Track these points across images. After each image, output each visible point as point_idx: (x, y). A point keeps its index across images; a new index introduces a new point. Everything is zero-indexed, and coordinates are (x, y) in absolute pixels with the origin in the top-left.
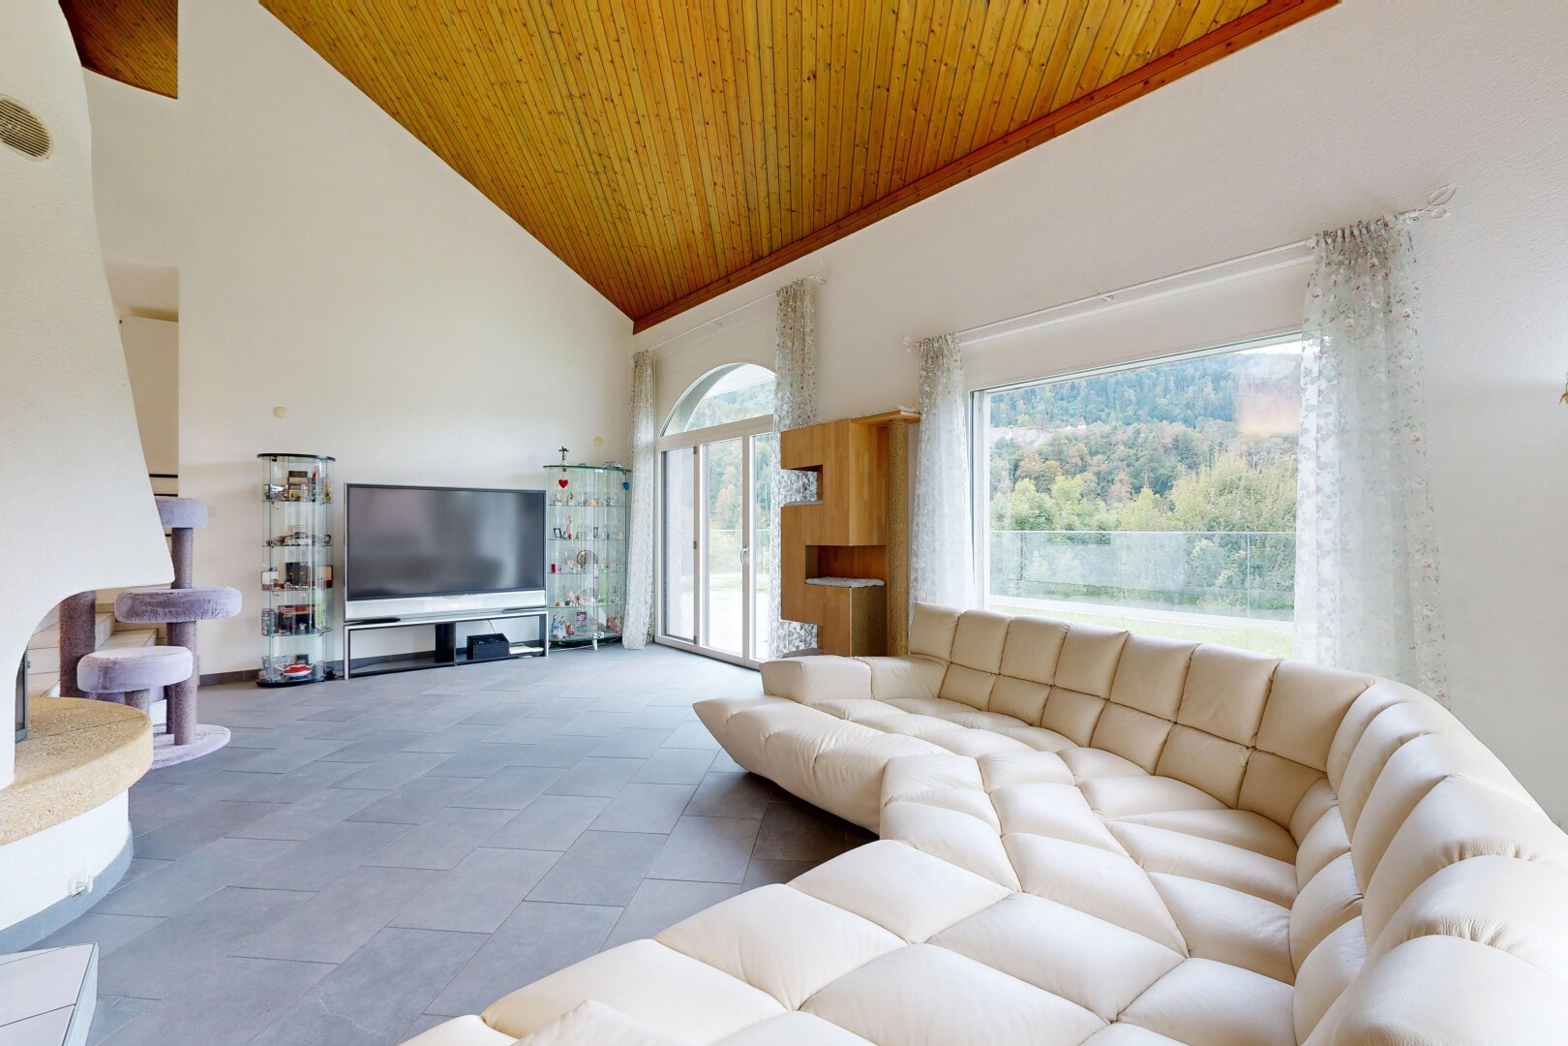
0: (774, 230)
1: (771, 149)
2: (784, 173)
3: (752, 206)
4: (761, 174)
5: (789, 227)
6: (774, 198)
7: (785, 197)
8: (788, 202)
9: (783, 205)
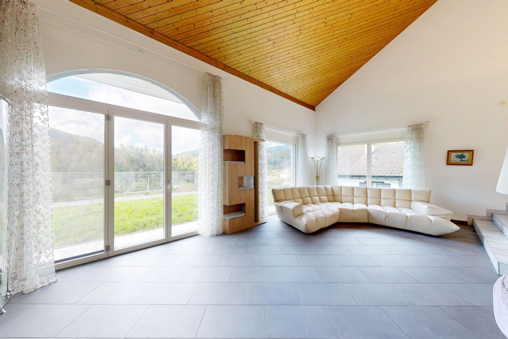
0: (205, 44)
1: (242, 34)
2: (234, 41)
3: (209, 32)
4: (229, 32)
5: (210, 50)
6: (221, 40)
7: (225, 44)
8: (222, 46)
9: (220, 44)
